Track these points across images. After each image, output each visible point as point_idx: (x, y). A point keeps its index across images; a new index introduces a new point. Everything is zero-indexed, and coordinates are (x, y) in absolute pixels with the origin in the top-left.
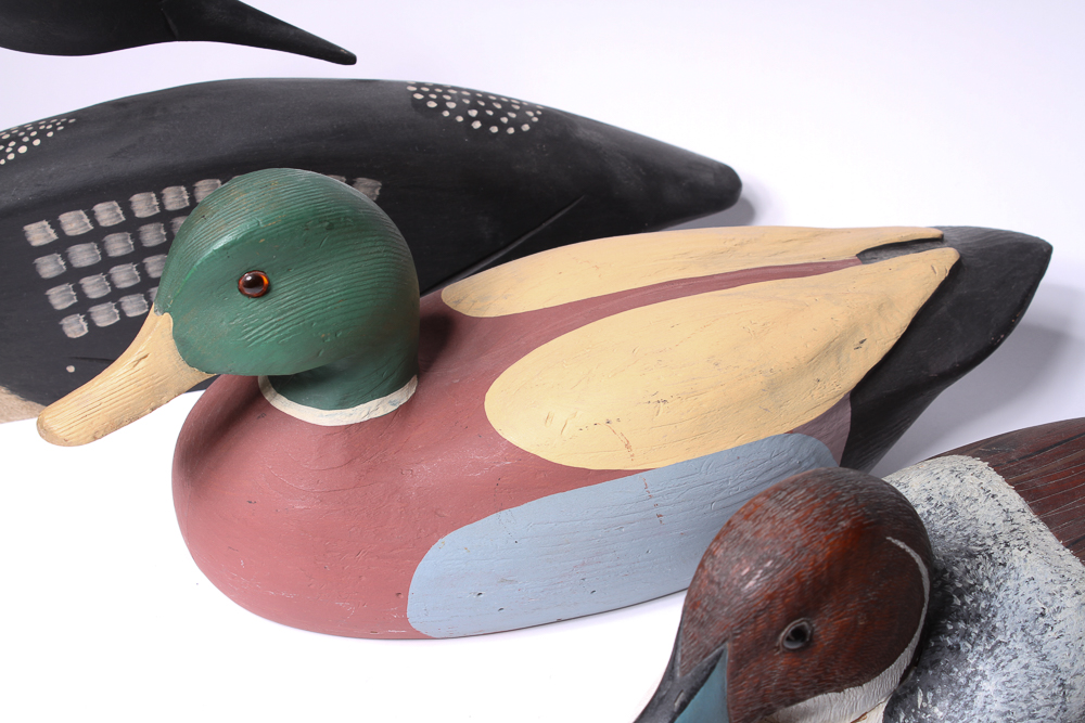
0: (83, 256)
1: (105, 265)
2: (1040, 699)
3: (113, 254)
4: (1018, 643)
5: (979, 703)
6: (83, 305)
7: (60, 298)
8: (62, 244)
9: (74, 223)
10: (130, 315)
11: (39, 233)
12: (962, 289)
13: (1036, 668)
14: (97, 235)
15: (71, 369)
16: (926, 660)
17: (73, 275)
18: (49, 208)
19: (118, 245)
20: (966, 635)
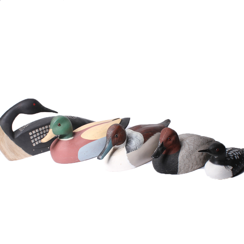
0: (35, 136)
1: (37, 137)
2: (138, 142)
3: (38, 135)
4: (135, 138)
5: (133, 143)
6: (35, 142)
7: (33, 141)
8: (33, 135)
9: (34, 132)
10: (40, 143)
11: (30, 134)
12: (123, 122)
13: (137, 140)
14: (36, 133)
15: (34, 150)
16: (128, 142)
17: (34, 138)
18: (31, 131)
19: (38, 134)
20: (131, 139)
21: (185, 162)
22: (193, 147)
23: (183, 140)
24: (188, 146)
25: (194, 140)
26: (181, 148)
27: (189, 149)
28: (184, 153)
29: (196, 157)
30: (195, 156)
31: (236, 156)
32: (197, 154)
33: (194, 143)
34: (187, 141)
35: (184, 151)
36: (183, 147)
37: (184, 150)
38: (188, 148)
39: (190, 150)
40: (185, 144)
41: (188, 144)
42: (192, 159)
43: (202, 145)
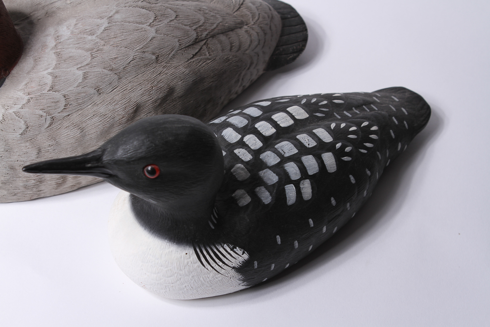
21: (15, 158)
22: (80, 73)
23: (49, 15)
24: (54, 63)
25: (106, 25)
26: (15, 71)
27: (52, 88)
28: (16, 108)
29: (83, 136)
30: (82, 130)
31: (297, 183)
32: (96, 119)
33: (94, 51)
34: (65, 31)
35: (20, 94)
36: (26, 65)
37: (22, 86)
38: (49, 80)
39: (58, 96)
40: (44, 46)
41: (58, 54)
42: (58, 144)
43: (146, 66)
